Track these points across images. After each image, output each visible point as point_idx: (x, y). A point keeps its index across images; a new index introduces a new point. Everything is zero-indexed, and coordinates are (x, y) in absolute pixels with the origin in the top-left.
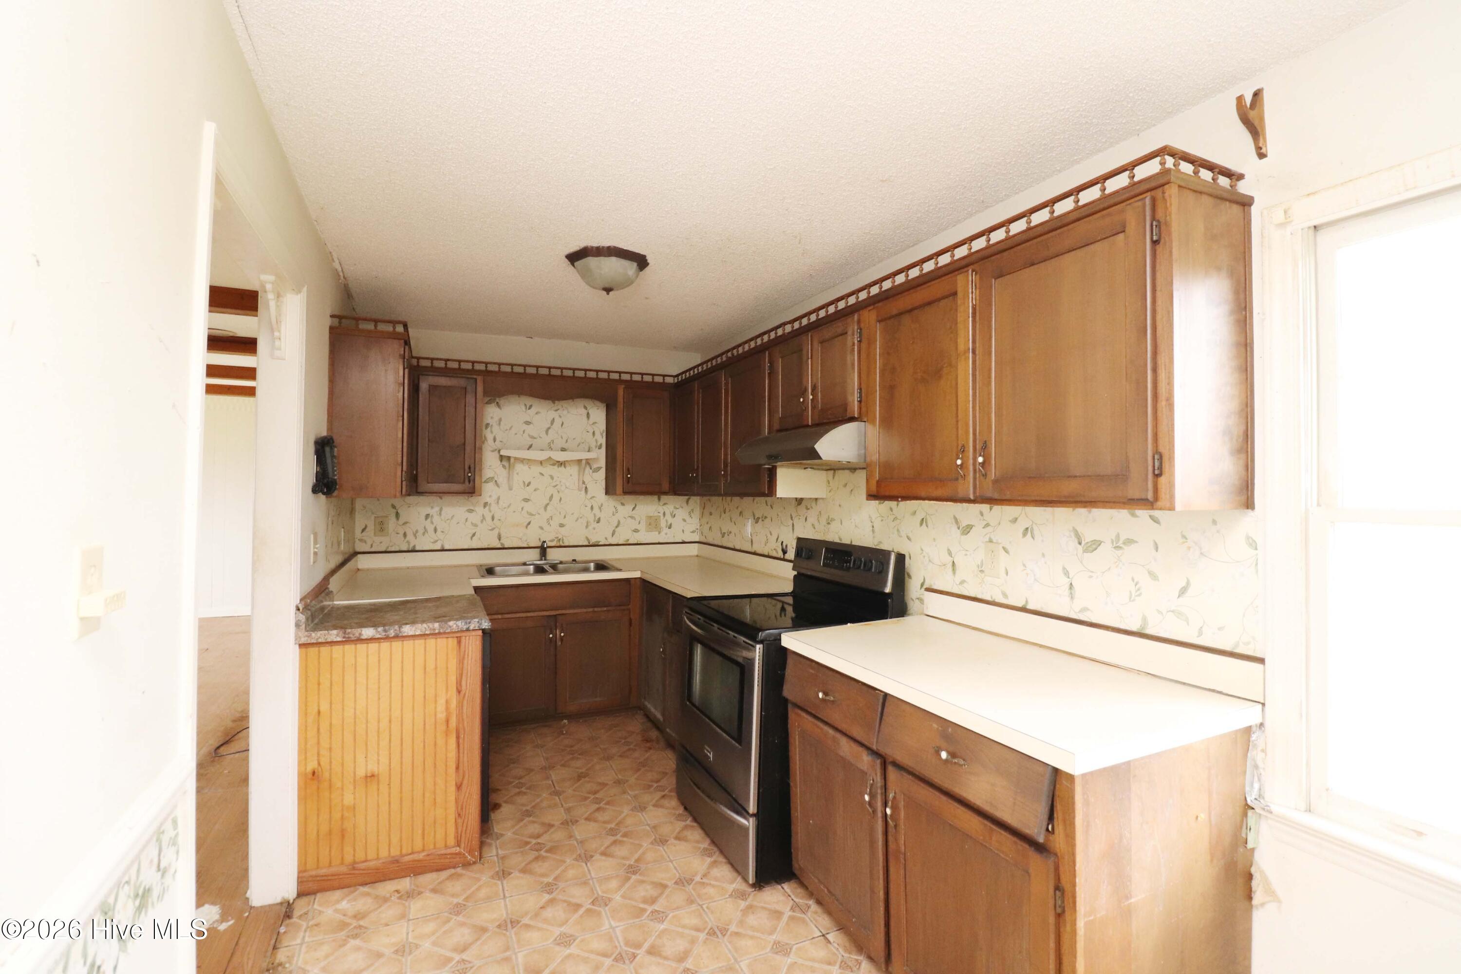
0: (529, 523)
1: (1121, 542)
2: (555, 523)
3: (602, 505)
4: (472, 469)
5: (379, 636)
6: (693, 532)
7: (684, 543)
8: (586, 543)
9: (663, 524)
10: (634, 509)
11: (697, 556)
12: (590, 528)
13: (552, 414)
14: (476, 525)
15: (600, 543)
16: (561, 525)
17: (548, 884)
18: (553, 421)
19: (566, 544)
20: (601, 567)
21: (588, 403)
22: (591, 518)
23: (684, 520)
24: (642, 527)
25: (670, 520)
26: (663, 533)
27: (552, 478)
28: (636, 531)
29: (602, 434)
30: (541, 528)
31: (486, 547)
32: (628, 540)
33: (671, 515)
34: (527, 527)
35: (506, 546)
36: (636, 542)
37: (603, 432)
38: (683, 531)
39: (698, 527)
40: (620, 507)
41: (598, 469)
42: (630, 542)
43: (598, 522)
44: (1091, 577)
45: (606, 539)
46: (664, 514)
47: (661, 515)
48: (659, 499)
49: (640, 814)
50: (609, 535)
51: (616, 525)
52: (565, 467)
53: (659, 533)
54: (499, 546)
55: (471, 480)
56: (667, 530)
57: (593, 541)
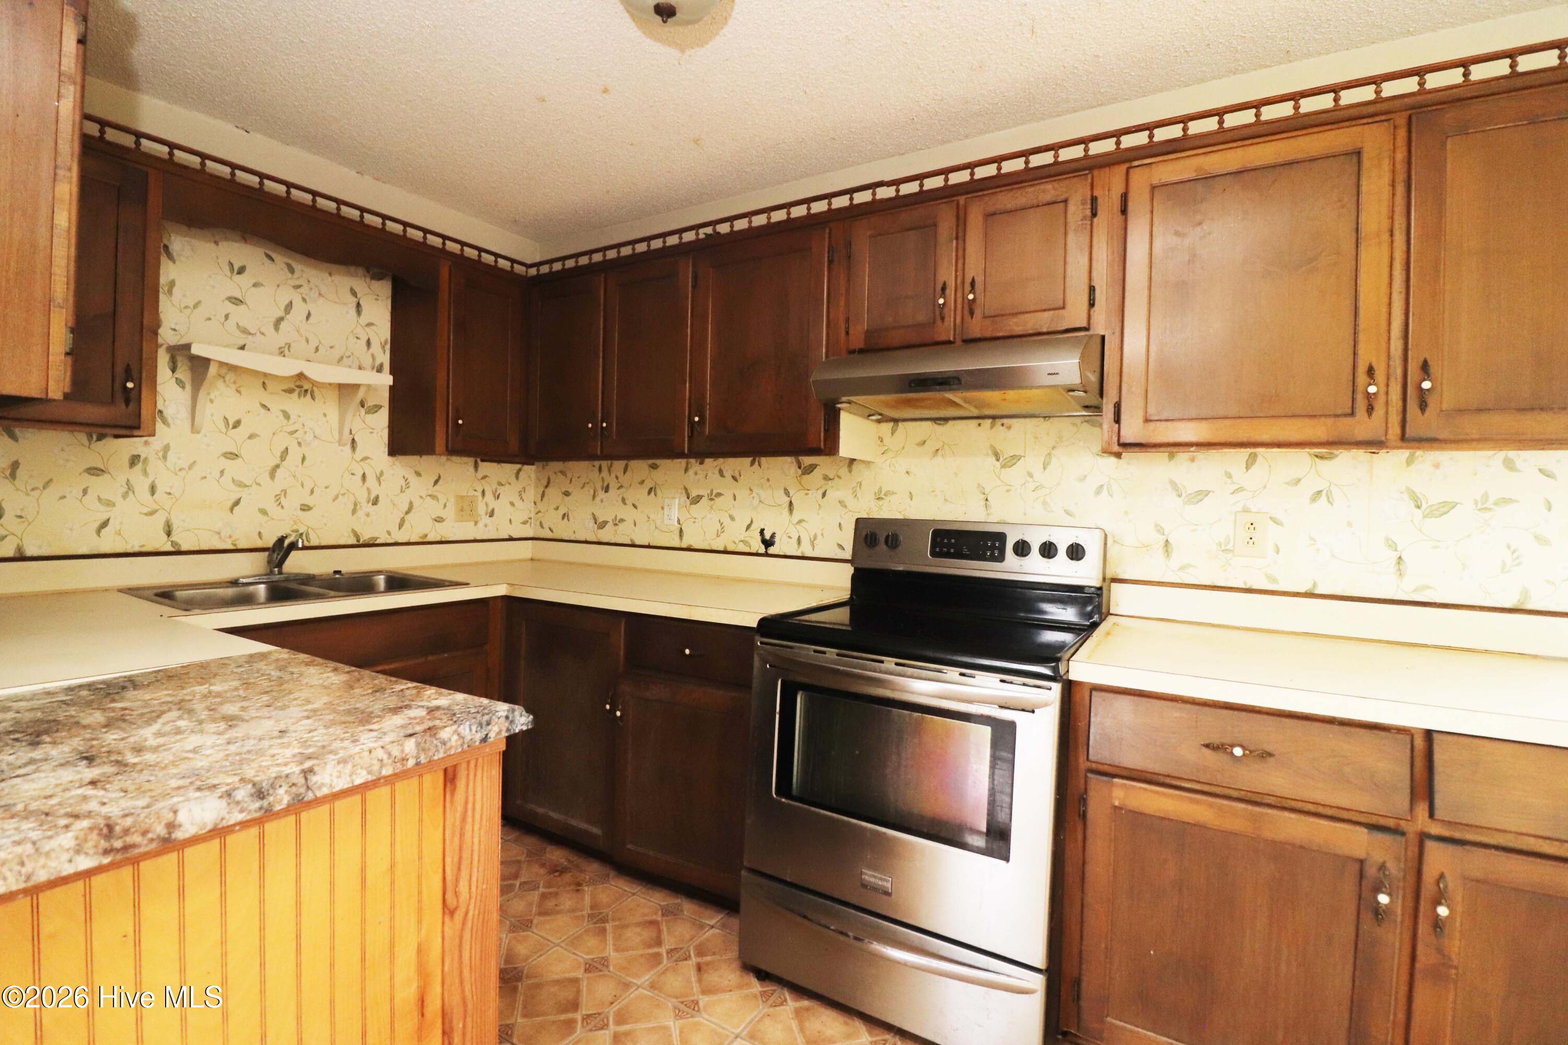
0: (237, 503)
2: (292, 503)
3: (382, 473)
4: (135, 375)
6: (525, 523)
7: (511, 539)
8: (353, 541)
9: (481, 509)
10: (436, 482)
11: (532, 559)
12: (360, 513)
13: (286, 295)
14: (110, 504)
15: (378, 542)
16: (305, 508)
18: (289, 307)
19: (315, 542)
20: (398, 583)
21: (361, 284)
22: (362, 495)
23: (512, 504)
24: (450, 513)
25: (493, 504)
26: (481, 524)
27: (287, 416)
28: (439, 520)
29: (383, 347)
30: (264, 512)
31: (137, 549)
32: (426, 536)
33: (494, 495)
34: (232, 510)
35: (184, 548)
36: (438, 539)
37: (386, 343)
38: (510, 520)
39: (532, 515)
40: (413, 479)
41: (378, 408)
42: (429, 539)
43: (375, 502)
45: (389, 533)
46: (483, 493)
47: (479, 494)
48: (476, 467)
50: (394, 529)
51: (406, 509)
52: (313, 398)
53: (476, 523)
54: (168, 548)
55: (132, 399)
56: (486, 519)
57: (365, 537)
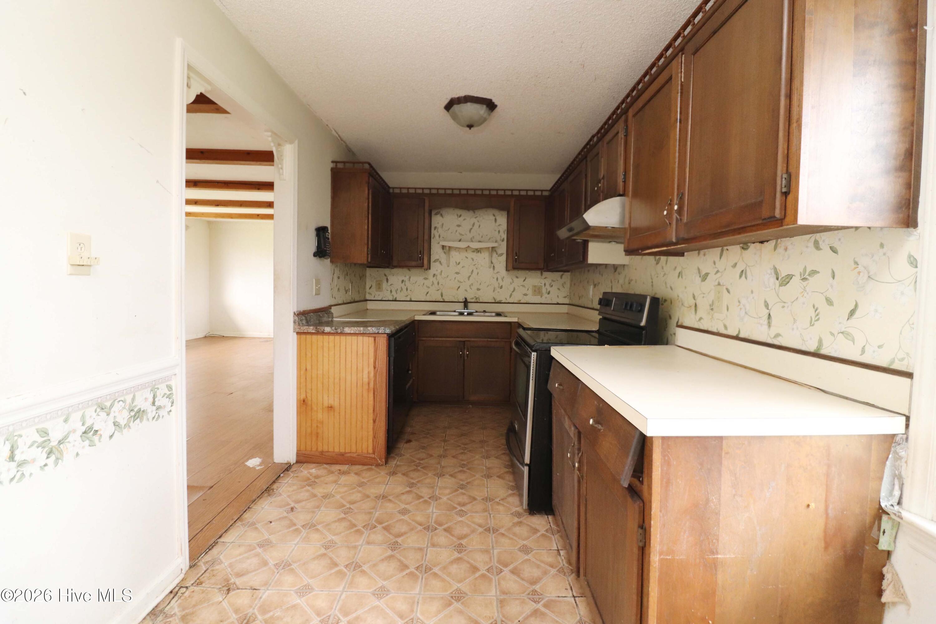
0: (459, 287)
1: (807, 274)
2: (474, 288)
3: (503, 277)
4: (422, 253)
5: (333, 332)
6: (565, 297)
7: (558, 304)
8: (493, 301)
9: (544, 290)
10: (524, 280)
11: (567, 313)
12: (496, 292)
13: (474, 220)
14: (429, 287)
15: (502, 302)
16: (478, 289)
17: (413, 483)
18: (474, 225)
19: (481, 301)
20: (498, 314)
21: (496, 212)
22: (496, 285)
23: (559, 289)
24: (530, 292)
25: (549, 289)
26: (543, 297)
27: (473, 260)
28: (525, 295)
29: (504, 232)
30: (466, 290)
31: (434, 300)
32: (520, 300)
33: (550, 285)
34: (457, 290)
35: (446, 301)
36: (525, 302)
38: (558, 296)
39: (568, 294)
40: (515, 279)
41: (502, 254)
42: (521, 302)
43: (501, 287)
44: (783, 307)
45: (506, 299)
46: (545, 284)
47: (543, 285)
48: (542, 275)
49: (484, 460)
50: (508, 298)
51: (512, 290)
52: (481, 253)
53: (541, 297)
54: (442, 300)
55: (422, 259)
56: (546, 295)
57: (498, 300)
